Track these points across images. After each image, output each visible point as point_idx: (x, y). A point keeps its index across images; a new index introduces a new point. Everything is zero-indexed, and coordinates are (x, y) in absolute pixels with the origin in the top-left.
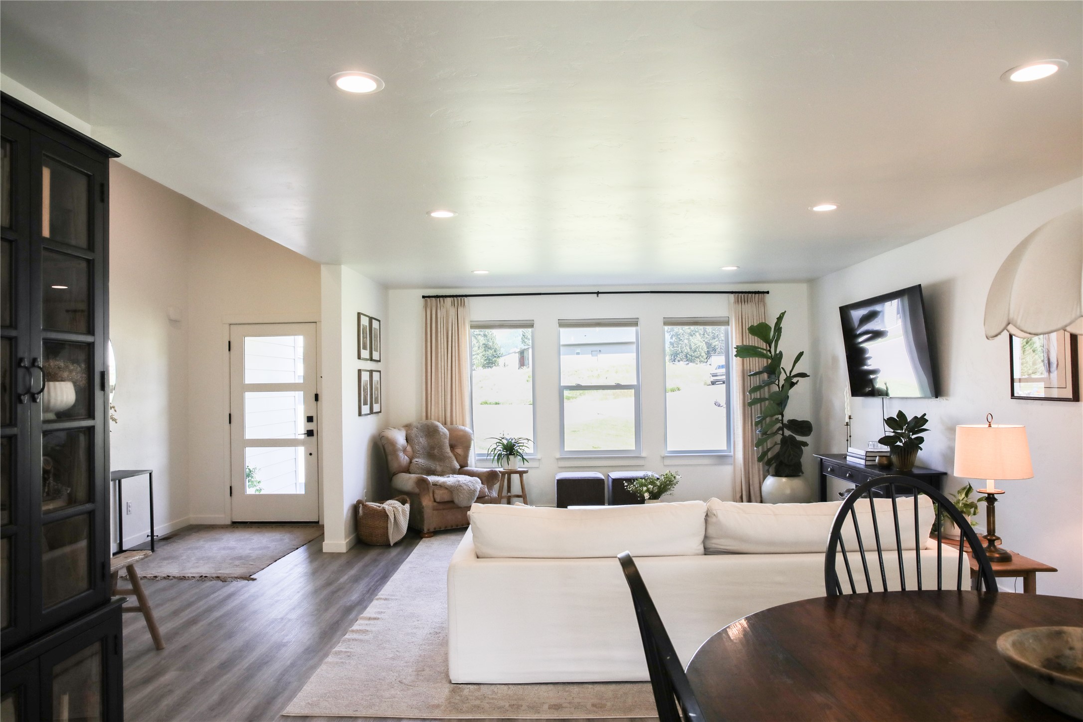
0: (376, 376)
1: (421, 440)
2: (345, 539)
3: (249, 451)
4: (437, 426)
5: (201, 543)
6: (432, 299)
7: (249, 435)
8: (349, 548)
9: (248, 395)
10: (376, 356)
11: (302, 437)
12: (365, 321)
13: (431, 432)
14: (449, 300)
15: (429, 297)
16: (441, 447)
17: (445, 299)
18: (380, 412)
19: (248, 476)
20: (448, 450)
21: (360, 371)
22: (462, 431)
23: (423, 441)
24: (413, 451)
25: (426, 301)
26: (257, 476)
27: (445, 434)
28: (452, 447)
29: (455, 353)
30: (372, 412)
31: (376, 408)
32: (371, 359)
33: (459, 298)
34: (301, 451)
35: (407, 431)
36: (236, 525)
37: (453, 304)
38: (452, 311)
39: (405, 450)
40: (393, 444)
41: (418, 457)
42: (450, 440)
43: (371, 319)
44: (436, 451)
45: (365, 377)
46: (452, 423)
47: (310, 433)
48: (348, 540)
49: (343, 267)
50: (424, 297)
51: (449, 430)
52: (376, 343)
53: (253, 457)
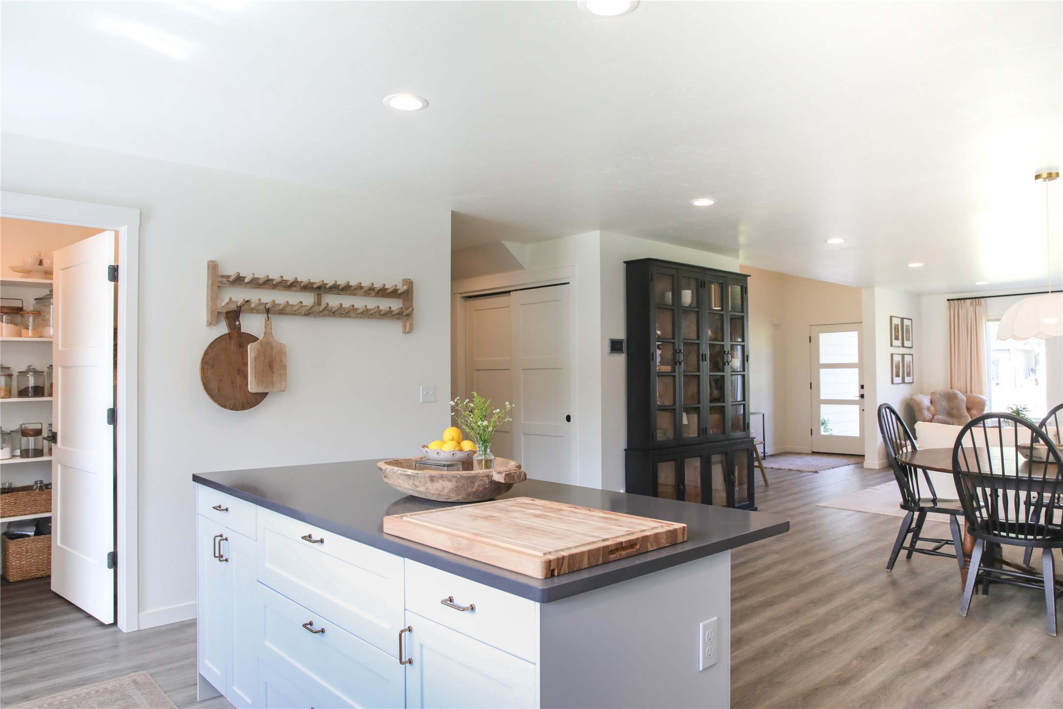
0: (908, 358)
1: (943, 403)
2: (878, 461)
3: (823, 407)
4: (956, 394)
5: (792, 458)
6: (956, 301)
7: (822, 397)
8: (881, 467)
9: (822, 371)
10: (907, 344)
11: (858, 398)
12: (896, 321)
13: (951, 398)
14: (969, 301)
15: (952, 300)
16: (958, 409)
17: (965, 301)
18: (913, 383)
19: (823, 424)
20: (965, 411)
21: (892, 355)
22: (979, 398)
23: (944, 403)
24: (936, 410)
25: (950, 303)
26: (830, 426)
27: (963, 400)
28: (968, 409)
29: (974, 340)
30: (903, 382)
31: (908, 379)
32: (903, 346)
33: (977, 300)
34: (856, 408)
35: (931, 396)
36: (814, 453)
37: (972, 304)
38: (971, 310)
39: (928, 409)
40: (919, 404)
41: (939, 415)
42: (966, 405)
43: (902, 319)
44: (954, 412)
45: (897, 358)
46: (971, 392)
47: (862, 396)
48: (880, 462)
49: (876, 288)
50: (948, 300)
51: (966, 397)
52: (908, 335)
53: (825, 411)
